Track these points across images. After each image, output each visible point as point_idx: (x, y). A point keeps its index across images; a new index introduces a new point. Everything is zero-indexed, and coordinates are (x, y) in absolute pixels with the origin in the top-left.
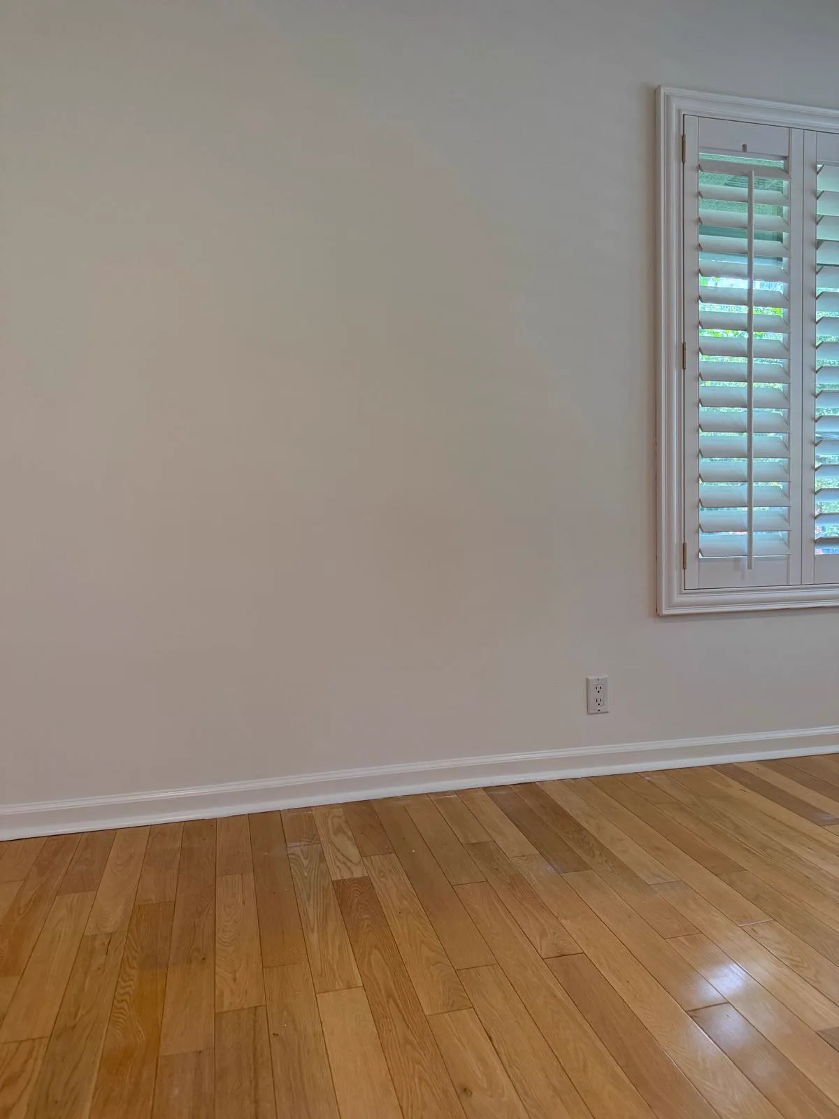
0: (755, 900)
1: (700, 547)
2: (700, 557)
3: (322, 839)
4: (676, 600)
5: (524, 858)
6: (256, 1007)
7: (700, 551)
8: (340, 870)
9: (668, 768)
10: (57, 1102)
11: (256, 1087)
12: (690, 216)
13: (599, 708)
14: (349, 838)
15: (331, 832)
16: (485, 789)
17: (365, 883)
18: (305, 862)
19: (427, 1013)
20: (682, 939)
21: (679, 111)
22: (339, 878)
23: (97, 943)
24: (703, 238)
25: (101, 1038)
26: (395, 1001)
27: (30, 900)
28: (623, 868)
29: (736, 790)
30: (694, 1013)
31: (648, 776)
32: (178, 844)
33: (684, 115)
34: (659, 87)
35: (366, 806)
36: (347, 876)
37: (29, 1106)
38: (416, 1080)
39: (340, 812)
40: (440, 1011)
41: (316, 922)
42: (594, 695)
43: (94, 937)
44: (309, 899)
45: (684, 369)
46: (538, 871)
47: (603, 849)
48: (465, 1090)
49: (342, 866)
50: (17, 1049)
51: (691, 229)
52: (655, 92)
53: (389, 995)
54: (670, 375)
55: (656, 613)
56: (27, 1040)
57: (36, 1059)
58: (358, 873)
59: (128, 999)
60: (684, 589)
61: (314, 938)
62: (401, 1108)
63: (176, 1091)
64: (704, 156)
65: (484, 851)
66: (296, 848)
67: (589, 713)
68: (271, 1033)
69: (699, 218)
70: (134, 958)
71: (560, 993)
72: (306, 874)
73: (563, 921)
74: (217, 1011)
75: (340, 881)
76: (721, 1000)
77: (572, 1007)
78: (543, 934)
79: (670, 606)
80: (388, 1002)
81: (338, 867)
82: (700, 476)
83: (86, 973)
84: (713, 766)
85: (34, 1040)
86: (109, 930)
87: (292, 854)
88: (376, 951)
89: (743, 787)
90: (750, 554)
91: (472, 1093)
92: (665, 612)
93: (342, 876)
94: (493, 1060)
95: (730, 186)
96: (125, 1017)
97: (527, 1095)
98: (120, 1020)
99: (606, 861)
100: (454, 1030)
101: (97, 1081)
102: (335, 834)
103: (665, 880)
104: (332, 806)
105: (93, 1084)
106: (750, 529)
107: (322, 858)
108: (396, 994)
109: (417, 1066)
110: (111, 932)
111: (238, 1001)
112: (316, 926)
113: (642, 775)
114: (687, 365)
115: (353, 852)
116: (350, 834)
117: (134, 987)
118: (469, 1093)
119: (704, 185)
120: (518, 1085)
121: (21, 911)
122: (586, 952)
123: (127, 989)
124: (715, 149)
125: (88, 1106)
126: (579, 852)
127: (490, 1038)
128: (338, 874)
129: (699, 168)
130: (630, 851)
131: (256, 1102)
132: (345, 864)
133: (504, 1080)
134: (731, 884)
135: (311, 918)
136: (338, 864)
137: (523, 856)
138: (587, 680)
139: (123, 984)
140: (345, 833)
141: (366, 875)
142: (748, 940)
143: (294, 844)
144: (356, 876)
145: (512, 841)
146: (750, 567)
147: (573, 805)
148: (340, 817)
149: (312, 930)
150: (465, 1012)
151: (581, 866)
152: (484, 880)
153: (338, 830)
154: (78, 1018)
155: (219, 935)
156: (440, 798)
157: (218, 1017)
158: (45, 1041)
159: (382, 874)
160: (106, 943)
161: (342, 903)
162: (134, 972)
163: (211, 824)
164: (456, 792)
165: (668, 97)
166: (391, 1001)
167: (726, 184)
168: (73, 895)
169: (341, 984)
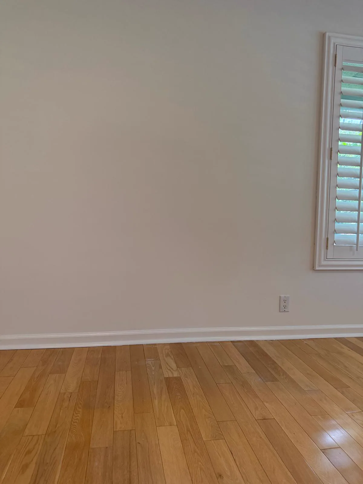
0: (353, 401)
1: (335, 240)
2: (335, 245)
3: (160, 358)
4: (322, 263)
5: (248, 374)
6: (131, 430)
7: (334, 242)
8: (168, 373)
9: (314, 338)
10: (47, 463)
11: (130, 465)
12: (337, 91)
13: (285, 309)
14: (172, 359)
15: (164, 356)
16: (233, 342)
17: (178, 379)
18: (153, 368)
19: (204, 439)
20: (319, 416)
21: (334, 44)
22: (167, 376)
23: (65, 396)
24: (343, 101)
25: (66, 438)
26: (191, 433)
27: (39, 376)
28: (293, 382)
29: (346, 350)
30: (324, 451)
31: (306, 341)
32: (100, 356)
33: (336, 45)
34: (326, 32)
35: (179, 345)
36: (171, 376)
37: (36, 464)
38: (199, 469)
39: (168, 347)
40: (210, 440)
41: (157, 395)
42: (283, 304)
43: (65, 393)
44: (154, 385)
45: (331, 159)
46: (254, 380)
47: (284, 373)
48: (220, 476)
49: (169, 371)
50: (32, 438)
51: (337, 97)
52: (323, 35)
53: (188, 430)
54: (324, 162)
55: (313, 268)
56: (36, 435)
57: (39, 444)
58: (176, 375)
59: (78, 422)
60: (326, 258)
61: (156, 402)
62: (192, 481)
63: (96, 464)
64: (345, 64)
65: (231, 370)
66: (150, 362)
67: (280, 312)
68: (137, 442)
69: (341, 92)
70: (80, 404)
71: (263, 436)
72: (153, 373)
73: (266, 404)
74: (114, 430)
75: (168, 377)
76: (337, 446)
77: (269, 443)
78: (256, 408)
79: (320, 266)
80: (187, 433)
81: (167, 371)
82: (336, 208)
83: (60, 409)
84: (336, 338)
85: (39, 435)
86: (70, 391)
87: (147, 364)
88: (182, 410)
89: (349, 349)
90: (357, 244)
91: (223, 478)
92: (317, 268)
93: (169, 376)
94: (233, 463)
95: (356, 77)
96: (76, 429)
97: (248, 481)
98: (74, 430)
99: (285, 378)
100: (216, 448)
101: (64, 456)
102: (166, 356)
103: (312, 389)
104: (165, 344)
105: (62, 457)
106: (358, 233)
107: (160, 367)
108: (191, 430)
109: (199, 463)
110: (71, 392)
111: (123, 427)
112: (157, 397)
113: (302, 340)
114: (332, 158)
115: (174, 366)
116: (172, 357)
117: (80, 416)
118: (222, 477)
119: (344, 77)
120: (244, 476)
121: (35, 380)
122: (275, 419)
123: (78, 417)
124: (349, 60)
125: (60, 467)
126: (273, 373)
127: (232, 454)
128: (167, 374)
129: (343, 69)
130: (297, 375)
131: (130, 472)
132: (170, 370)
133: (238, 473)
134: (343, 393)
135: (155, 393)
136: (167, 370)
137: (248, 373)
138: (280, 296)
139: (76, 415)
140: (170, 356)
141: (179, 376)
142: (350, 420)
143: (149, 360)
144: (175, 376)
145: (243, 366)
146: (357, 250)
147: (271, 352)
148: (168, 349)
149: (155, 398)
150: (221, 440)
151: (274, 380)
152: (230, 382)
153: (168, 355)
154: (57, 428)
155: (116, 397)
156: (212, 344)
157: (115, 432)
158: (43, 436)
159: (186, 376)
160: (69, 396)
161: (168, 387)
162: (80, 410)
163: (114, 349)
164: (219, 342)
165: (329, 37)
166: (189, 432)
167: (354, 76)
168: (56, 375)
169: (167, 423)
